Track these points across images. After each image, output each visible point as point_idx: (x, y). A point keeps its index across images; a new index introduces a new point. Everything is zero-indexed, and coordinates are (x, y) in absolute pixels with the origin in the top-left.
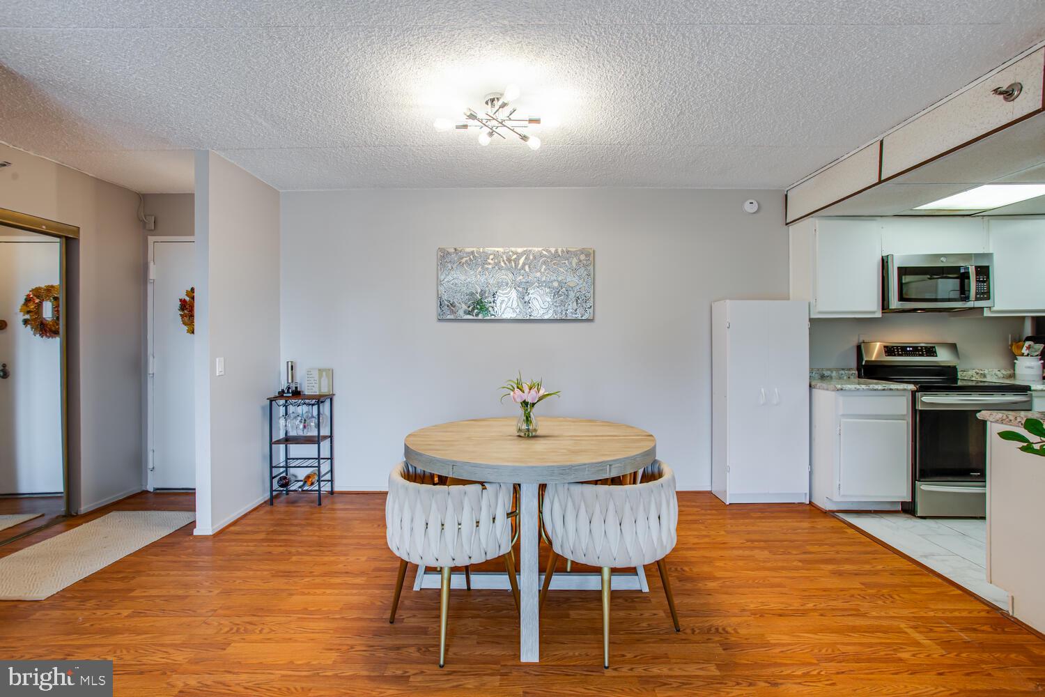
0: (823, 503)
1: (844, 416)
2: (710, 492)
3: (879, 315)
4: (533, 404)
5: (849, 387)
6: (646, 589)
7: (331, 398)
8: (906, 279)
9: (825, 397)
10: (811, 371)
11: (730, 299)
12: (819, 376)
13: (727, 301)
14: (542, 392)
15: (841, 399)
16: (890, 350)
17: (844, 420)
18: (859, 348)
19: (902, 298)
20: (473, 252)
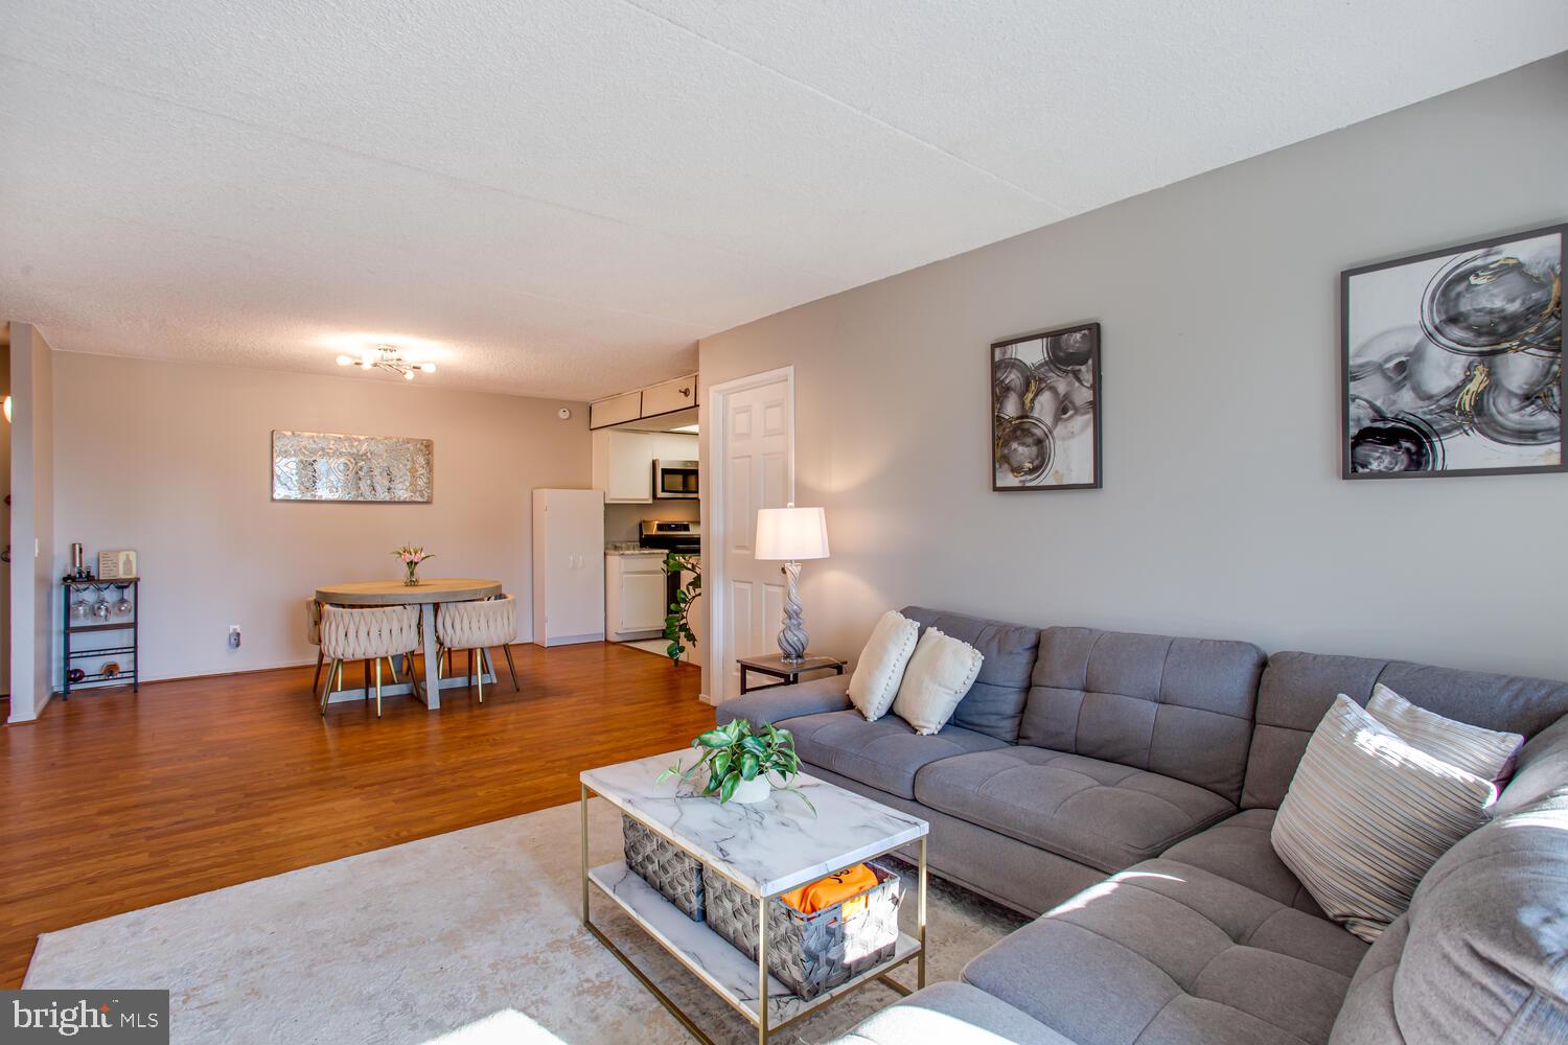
0: (613, 638)
1: (626, 573)
2: (532, 643)
3: (650, 502)
4: (416, 563)
5: (628, 552)
6: (495, 681)
7: (135, 582)
8: (666, 476)
9: (614, 560)
10: (606, 543)
11: (548, 488)
12: (611, 546)
13: (545, 490)
14: (423, 555)
15: (623, 561)
16: (660, 527)
17: (625, 576)
18: (640, 525)
19: (663, 491)
20: (313, 437)
